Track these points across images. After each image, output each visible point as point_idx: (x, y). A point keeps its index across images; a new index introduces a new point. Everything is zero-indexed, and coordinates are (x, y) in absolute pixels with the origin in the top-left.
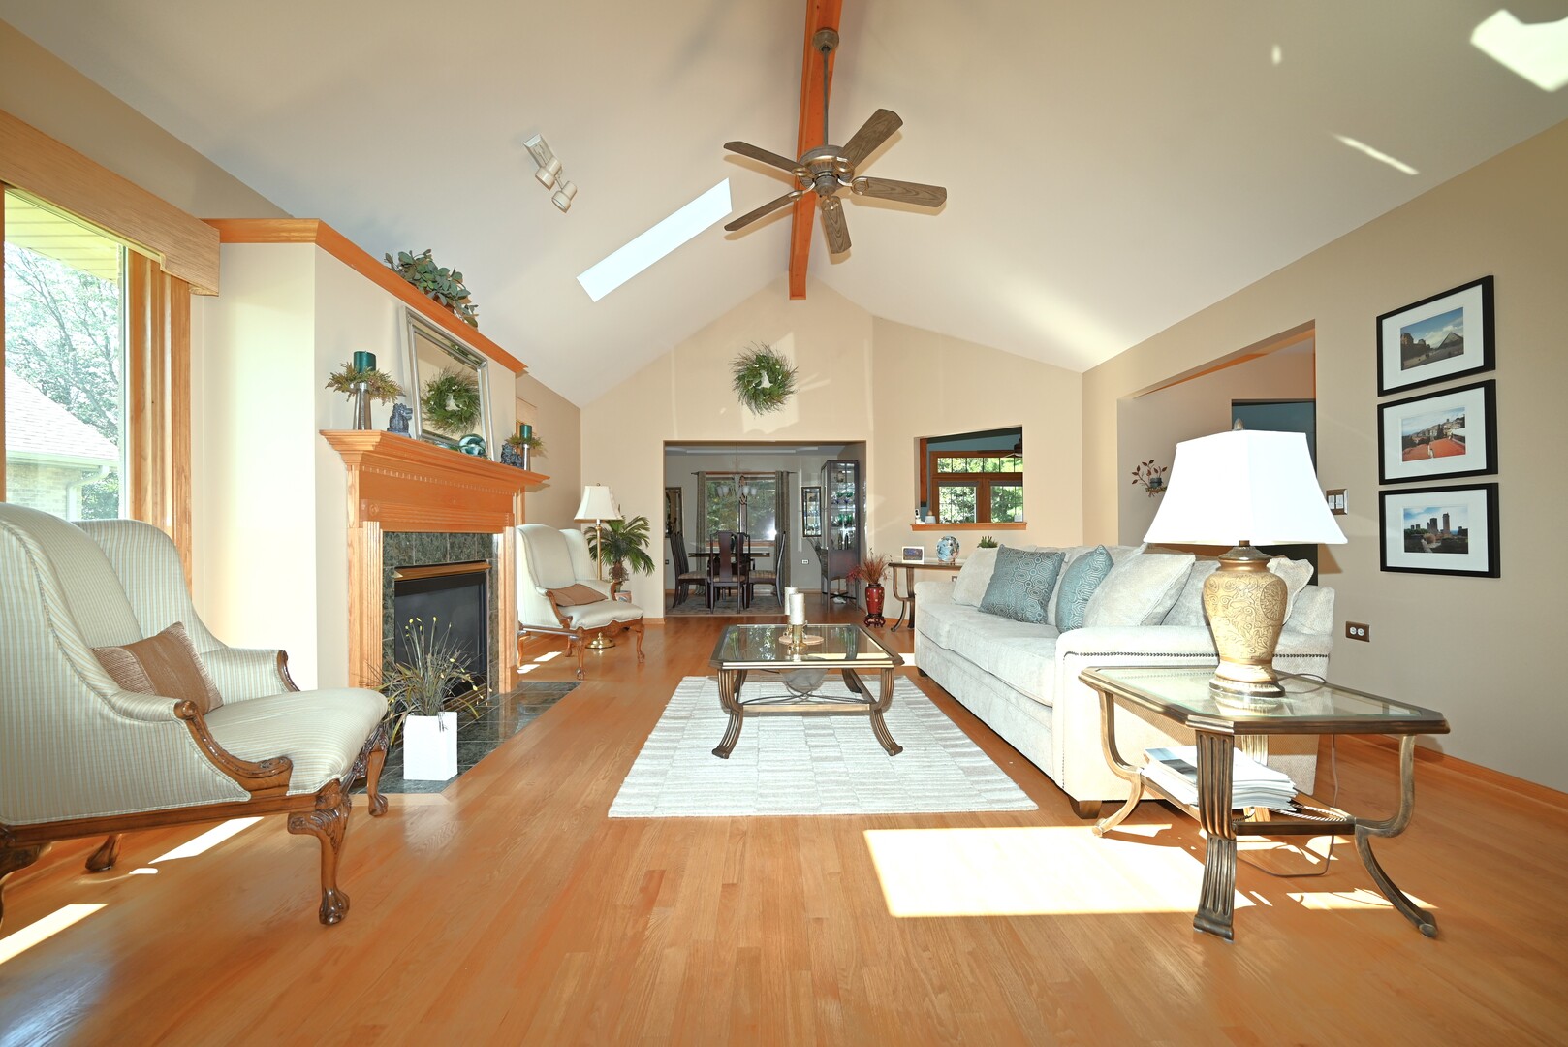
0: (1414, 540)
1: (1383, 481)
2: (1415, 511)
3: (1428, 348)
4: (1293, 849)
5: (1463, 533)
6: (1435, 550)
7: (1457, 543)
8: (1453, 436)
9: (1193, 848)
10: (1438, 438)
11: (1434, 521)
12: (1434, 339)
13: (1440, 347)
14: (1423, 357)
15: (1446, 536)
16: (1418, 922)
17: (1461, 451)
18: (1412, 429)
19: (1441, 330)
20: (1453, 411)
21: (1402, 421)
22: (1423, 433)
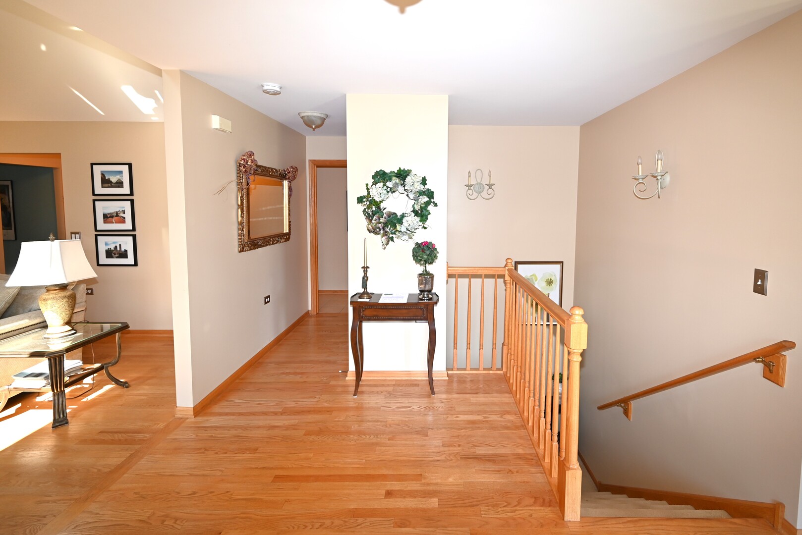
0: (109, 254)
1: (96, 230)
2: (109, 243)
3: (111, 182)
4: (78, 386)
5: (126, 251)
6: (117, 257)
7: (124, 255)
8: (121, 216)
9: (36, 407)
10: (116, 216)
11: (116, 247)
12: (114, 179)
13: (116, 183)
14: (110, 185)
15: (120, 252)
16: (124, 385)
17: (124, 222)
18: (107, 211)
19: (115, 176)
20: (121, 207)
21: (102, 208)
22: (111, 213)
